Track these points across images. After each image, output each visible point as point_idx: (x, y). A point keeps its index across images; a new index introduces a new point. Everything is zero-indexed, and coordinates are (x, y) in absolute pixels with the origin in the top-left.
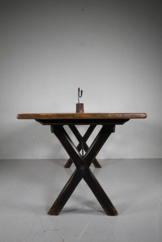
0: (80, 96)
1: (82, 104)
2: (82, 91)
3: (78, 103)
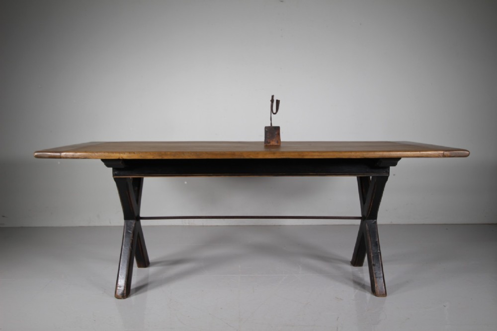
0: (274, 111)
3: (270, 125)
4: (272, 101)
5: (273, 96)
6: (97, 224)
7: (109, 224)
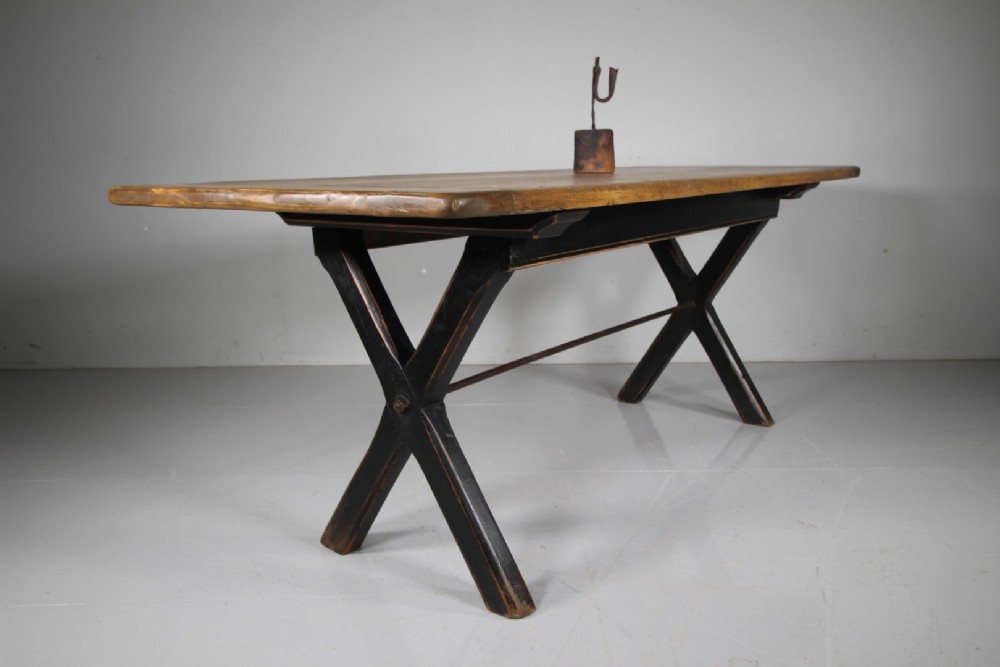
1: (609, 133)
2: (613, 73)
3: (589, 128)
4: (597, 72)
5: (597, 60)
6: (233, 362)
7: (261, 363)
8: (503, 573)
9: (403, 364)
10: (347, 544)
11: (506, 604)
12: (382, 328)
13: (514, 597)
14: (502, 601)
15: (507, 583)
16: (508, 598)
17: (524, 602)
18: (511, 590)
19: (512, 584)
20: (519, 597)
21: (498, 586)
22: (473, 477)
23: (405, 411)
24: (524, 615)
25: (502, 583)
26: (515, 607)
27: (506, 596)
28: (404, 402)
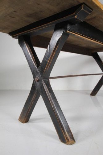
8: (65, 129)
9: (38, 68)
10: (24, 120)
11: (66, 140)
12: (33, 59)
13: (69, 138)
14: (65, 139)
15: (67, 133)
16: (67, 138)
17: (72, 140)
18: (68, 135)
19: (68, 133)
20: (70, 138)
21: (63, 133)
22: (56, 100)
23: (38, 81)
24: (72, 144)
25: (65, 133)
26: (69, 141)
27: (66, 137)
28: (38, 78)
